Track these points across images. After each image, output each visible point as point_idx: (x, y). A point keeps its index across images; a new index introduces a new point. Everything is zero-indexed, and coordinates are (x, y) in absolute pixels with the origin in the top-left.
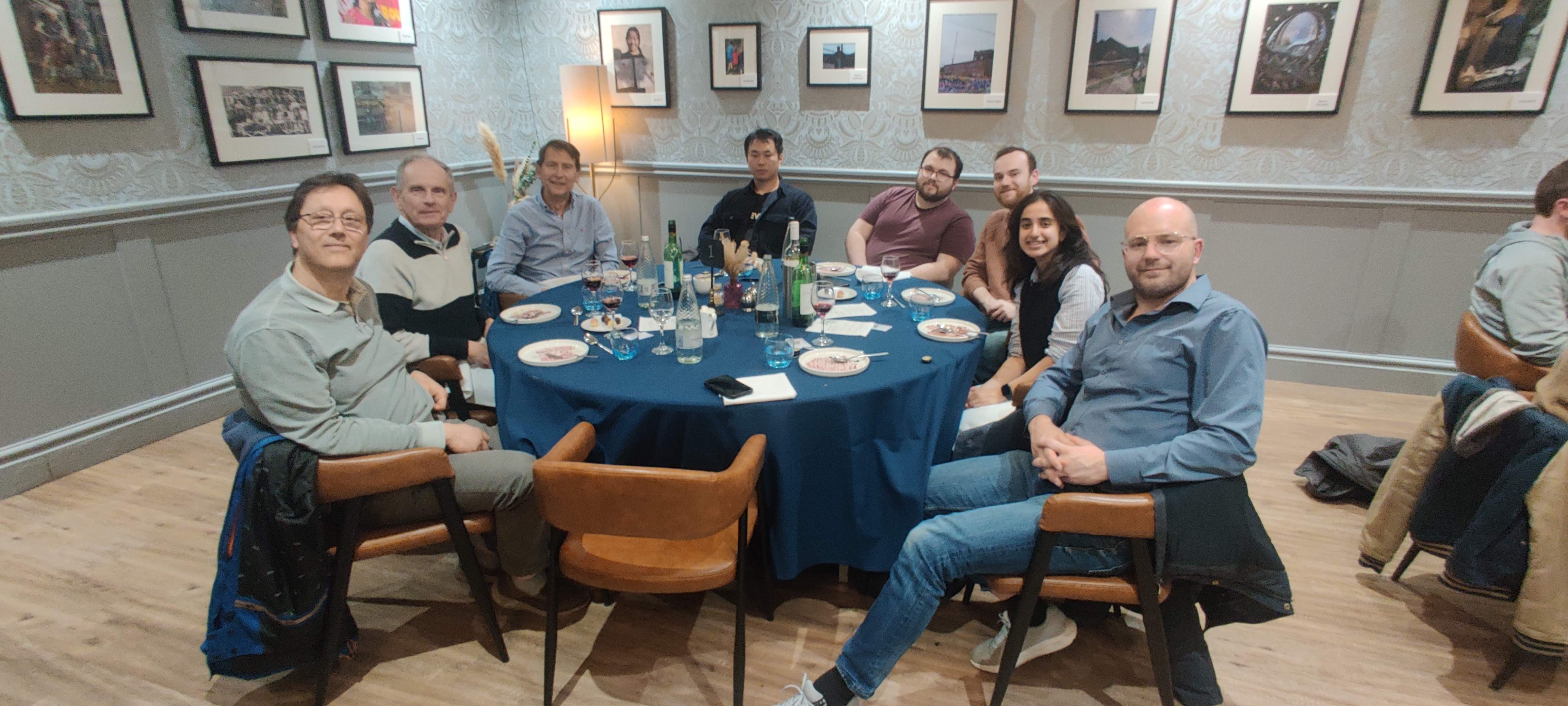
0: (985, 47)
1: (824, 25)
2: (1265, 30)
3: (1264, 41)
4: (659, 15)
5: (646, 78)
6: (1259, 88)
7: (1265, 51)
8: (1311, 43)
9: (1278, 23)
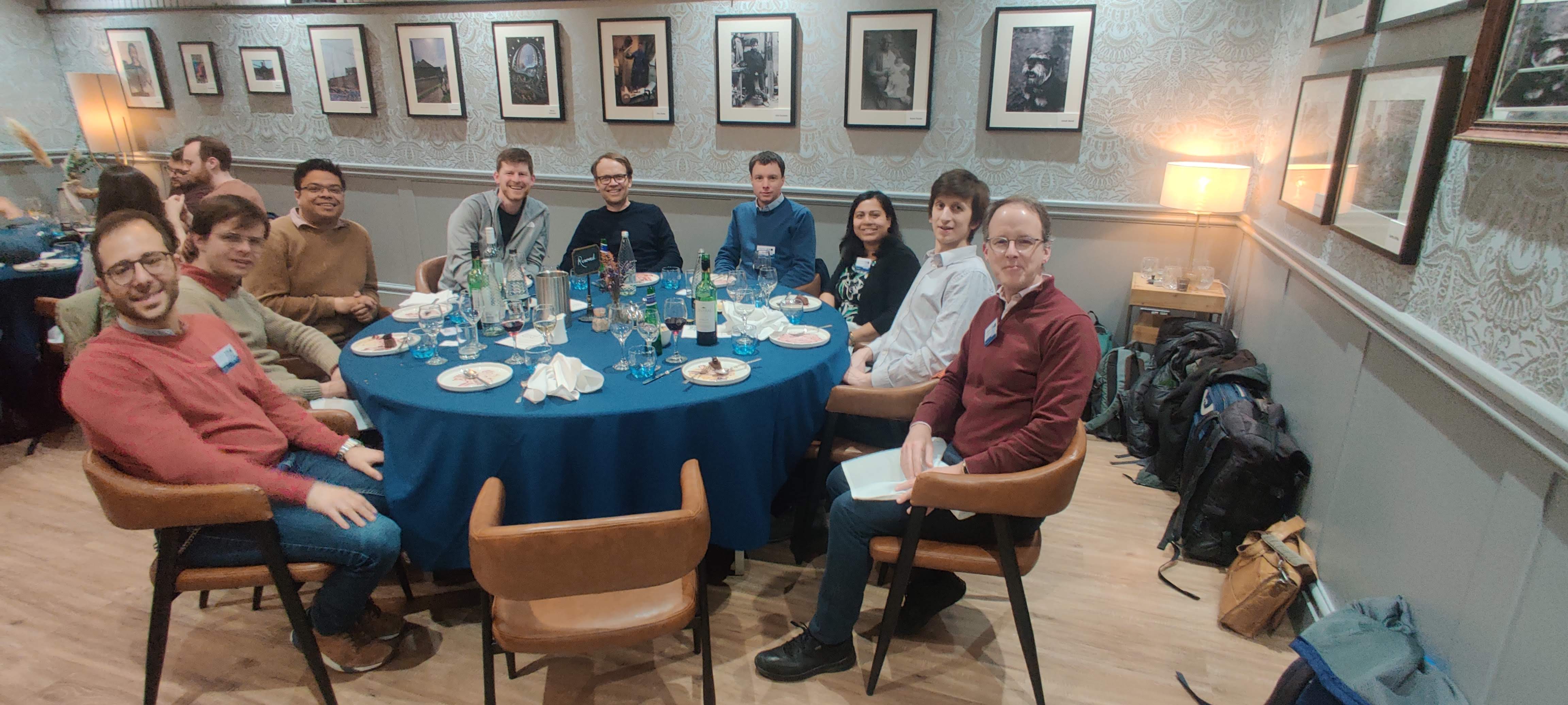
0: (350, 66)
1: (252, 45)
2: (509, 57)
3: (510, 64)
5: (148, 85)
7: (512, 72)
8: (536, 67)
9: (515, 50)
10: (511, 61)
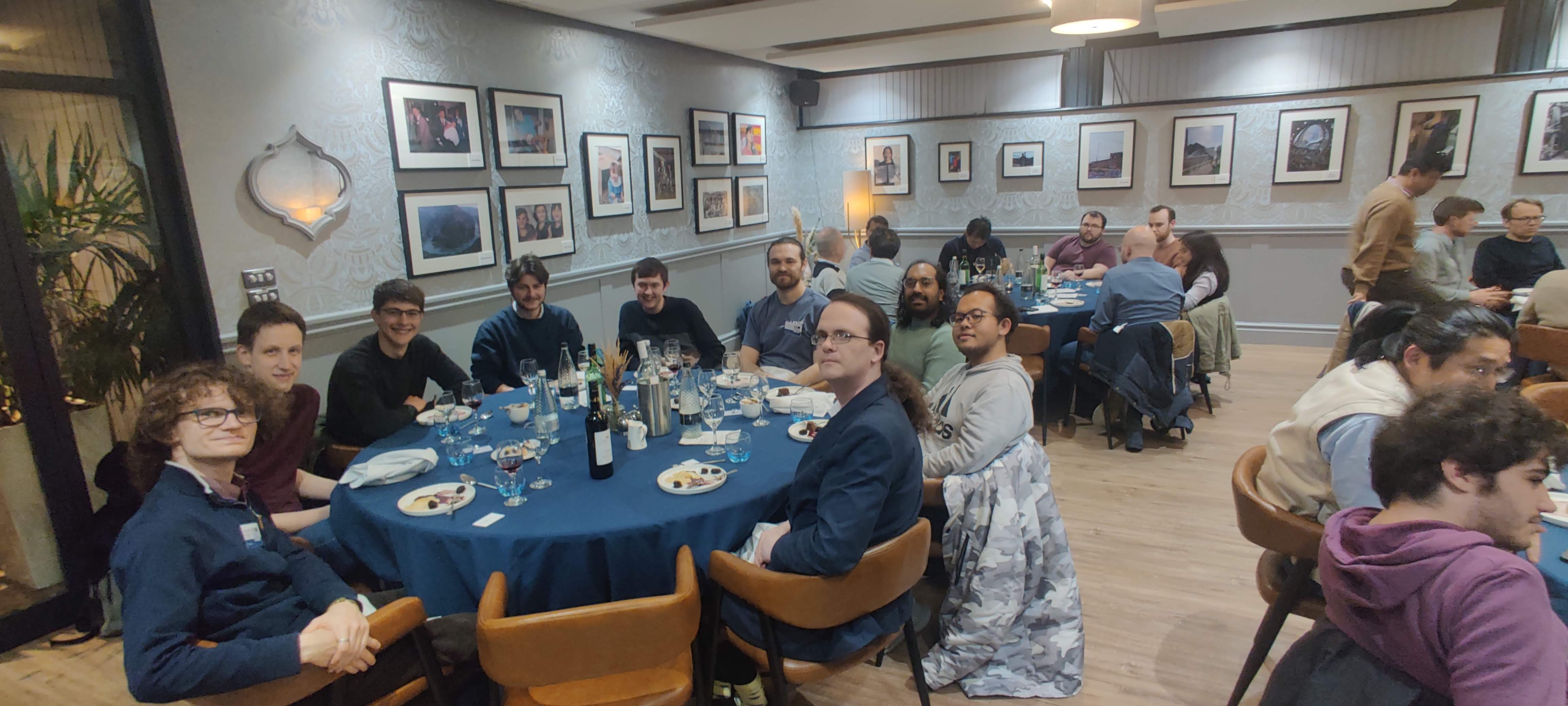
0: (1116, 151)
1: (1013, 141)
2: (1291, 135)
3: (1292, 141)
4: (906, 139)
5: (895, 177)
6: (1292, 168)
7: (1293, 147)
8: (1320, 142)
9: (1299, 131)
10: (1293, 139)
